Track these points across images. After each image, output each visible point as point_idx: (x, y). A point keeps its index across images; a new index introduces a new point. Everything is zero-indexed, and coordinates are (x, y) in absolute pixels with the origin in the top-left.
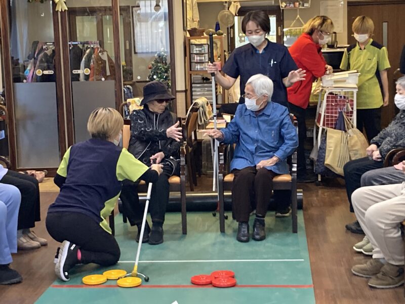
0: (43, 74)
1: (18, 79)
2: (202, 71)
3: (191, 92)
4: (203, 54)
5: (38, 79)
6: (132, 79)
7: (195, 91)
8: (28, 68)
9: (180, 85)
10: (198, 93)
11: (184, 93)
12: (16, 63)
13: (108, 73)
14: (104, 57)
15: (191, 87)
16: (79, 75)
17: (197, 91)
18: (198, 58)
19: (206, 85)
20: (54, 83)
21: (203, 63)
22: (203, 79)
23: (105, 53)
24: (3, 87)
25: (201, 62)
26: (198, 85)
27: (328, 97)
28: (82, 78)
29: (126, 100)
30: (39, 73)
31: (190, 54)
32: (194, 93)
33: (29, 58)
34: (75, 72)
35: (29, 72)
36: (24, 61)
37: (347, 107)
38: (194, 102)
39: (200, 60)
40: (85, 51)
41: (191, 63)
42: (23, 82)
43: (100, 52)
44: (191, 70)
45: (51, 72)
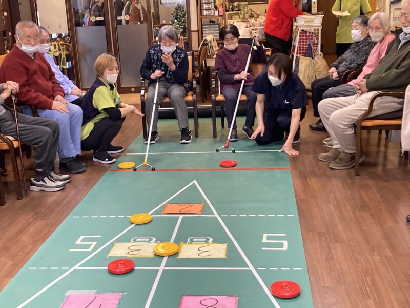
0: (96, 20)
1: (79, 24)
2: (209, 15)
3: (202, 31)
4: (210, 3)
5: (93, 24)
6: (159, 23)
7: (204, 31)
8: (86, 16)
9: (194, 26)
10: (207, 32)
11: (197, 33)
12: (77, 12)
13: (142, 19)
14: (139, 7)
15: (202, 28)
16: (121, 20)
17: (206, 30)
18: (207, 6)
19: (212, 26)
20: (104, 27)
21: (210, 9)
22: (210, 21)
23: (140, 4)
24: (69, 30)
25: (208, 9)
26: (207, 26)
27: (300, 33)
28: (124, 22)
29: (155, 38)
30: (93, 19)
31: (201, 3)
32: (204, 32)
33: (86, 8)
34: (119, 18)
35: (86, 19)
36: (83, 11)
37: (314, 40)
38: (204, 39)
39: (208, 7)
40: (125, 3)
41: (201, 10)
42: (82, 26)
43: (136, 3)
44: (201, 15)
45: (102, 19)
